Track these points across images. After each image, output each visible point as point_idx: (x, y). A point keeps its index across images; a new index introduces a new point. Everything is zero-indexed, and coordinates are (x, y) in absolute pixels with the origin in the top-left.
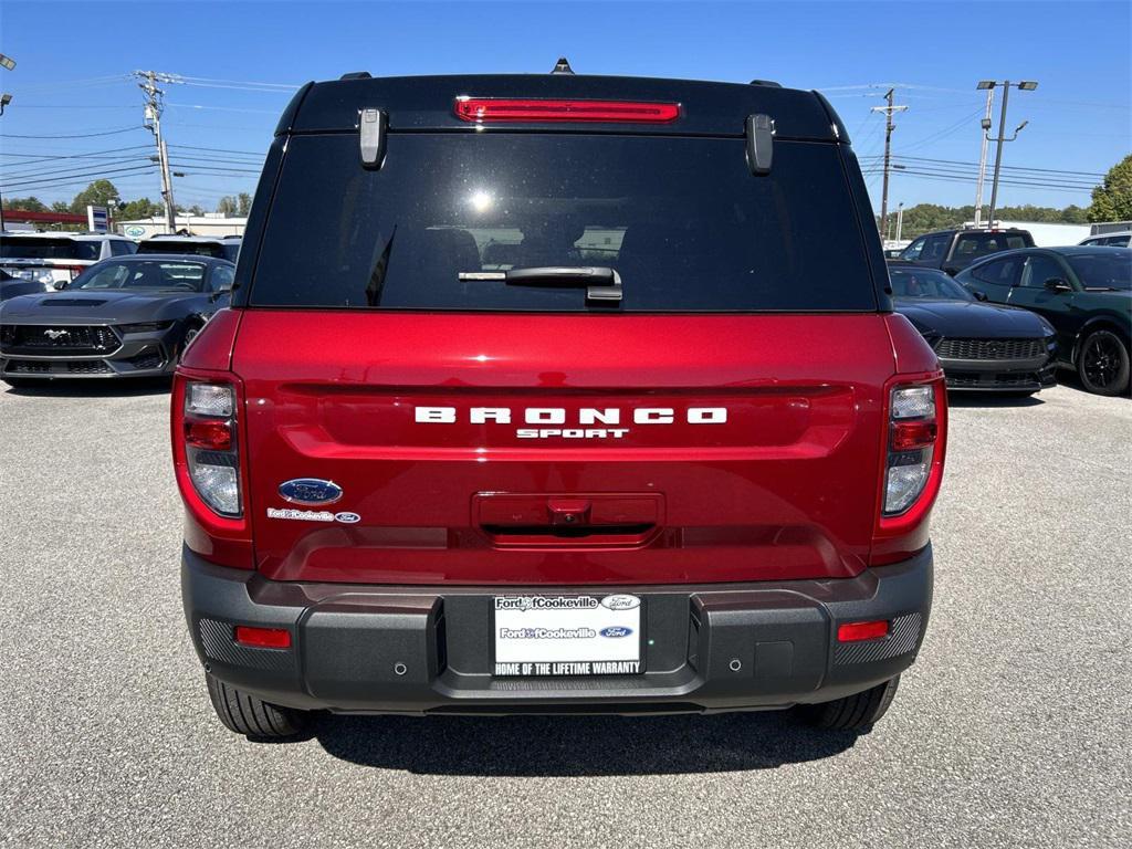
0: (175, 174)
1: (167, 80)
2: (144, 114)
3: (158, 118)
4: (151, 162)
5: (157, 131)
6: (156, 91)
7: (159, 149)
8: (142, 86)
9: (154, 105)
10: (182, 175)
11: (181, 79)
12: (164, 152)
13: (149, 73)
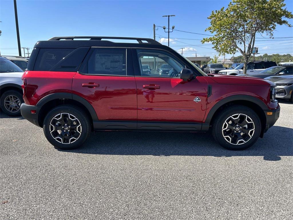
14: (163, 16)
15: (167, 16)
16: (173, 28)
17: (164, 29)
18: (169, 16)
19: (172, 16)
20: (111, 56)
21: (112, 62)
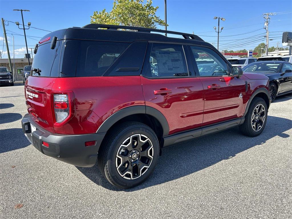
0: (270, 40)
1: (272, 15)
2: (264, 25)
3: (268, 25)
4: (264, 37)
5: (267, 29)
6: (268, 18)
7: (267, 34)
8: (264, 18)
9: (267, 22)
10: (272, 40)
11: (276, 13)
12: (268, 34)
13: (267, 14)
14: (14, 10)
15: (19, 10)
16: (29, 25)
17: (17, 24)
18: (22, 11)
19: (25, 11)
20: (171, 53)
21: (173, 60)
